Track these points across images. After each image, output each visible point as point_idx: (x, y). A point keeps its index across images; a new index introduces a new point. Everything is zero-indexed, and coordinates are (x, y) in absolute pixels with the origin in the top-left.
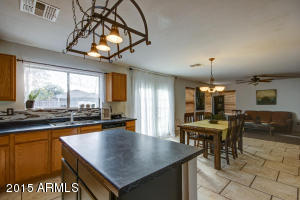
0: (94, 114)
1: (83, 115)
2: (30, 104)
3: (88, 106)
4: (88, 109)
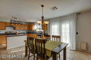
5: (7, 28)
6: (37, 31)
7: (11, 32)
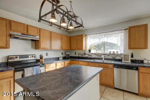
0: (117, 58)
1: (110, 57)
2: (90, 51)
3: (114, 52)
4: (114, 54)
5: (13, 42)
6: (93, 51)
7: (27, 56)
